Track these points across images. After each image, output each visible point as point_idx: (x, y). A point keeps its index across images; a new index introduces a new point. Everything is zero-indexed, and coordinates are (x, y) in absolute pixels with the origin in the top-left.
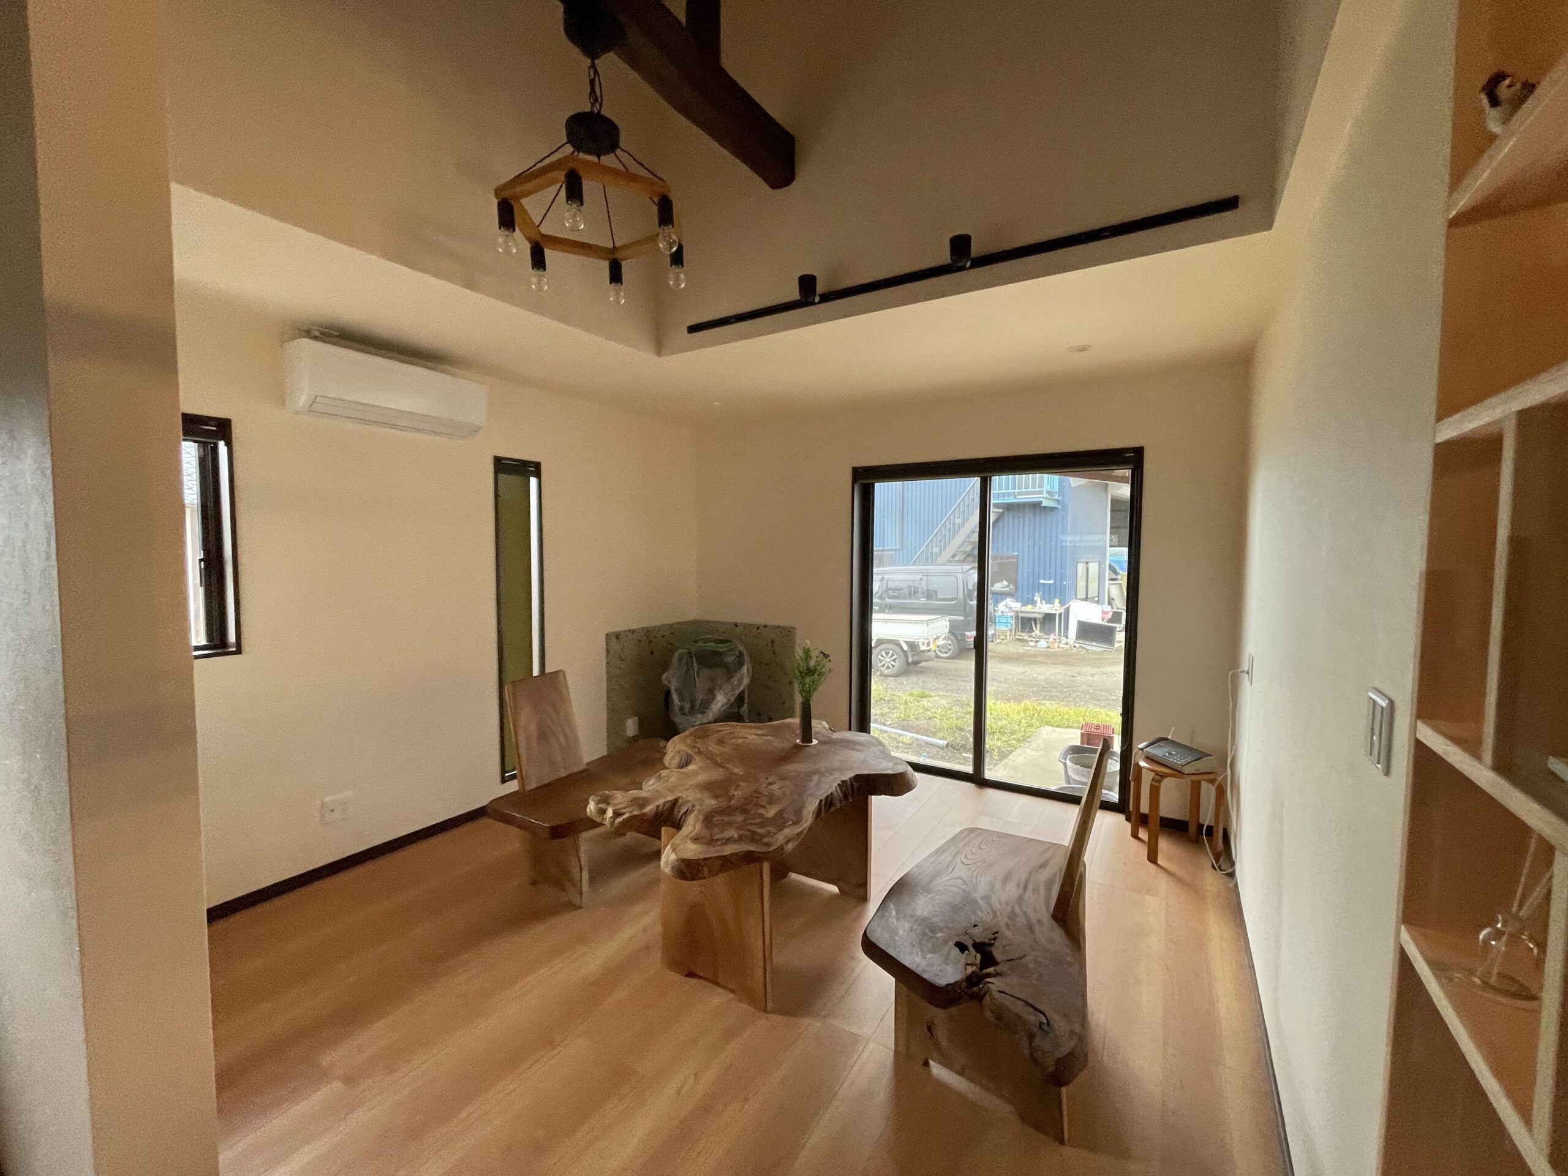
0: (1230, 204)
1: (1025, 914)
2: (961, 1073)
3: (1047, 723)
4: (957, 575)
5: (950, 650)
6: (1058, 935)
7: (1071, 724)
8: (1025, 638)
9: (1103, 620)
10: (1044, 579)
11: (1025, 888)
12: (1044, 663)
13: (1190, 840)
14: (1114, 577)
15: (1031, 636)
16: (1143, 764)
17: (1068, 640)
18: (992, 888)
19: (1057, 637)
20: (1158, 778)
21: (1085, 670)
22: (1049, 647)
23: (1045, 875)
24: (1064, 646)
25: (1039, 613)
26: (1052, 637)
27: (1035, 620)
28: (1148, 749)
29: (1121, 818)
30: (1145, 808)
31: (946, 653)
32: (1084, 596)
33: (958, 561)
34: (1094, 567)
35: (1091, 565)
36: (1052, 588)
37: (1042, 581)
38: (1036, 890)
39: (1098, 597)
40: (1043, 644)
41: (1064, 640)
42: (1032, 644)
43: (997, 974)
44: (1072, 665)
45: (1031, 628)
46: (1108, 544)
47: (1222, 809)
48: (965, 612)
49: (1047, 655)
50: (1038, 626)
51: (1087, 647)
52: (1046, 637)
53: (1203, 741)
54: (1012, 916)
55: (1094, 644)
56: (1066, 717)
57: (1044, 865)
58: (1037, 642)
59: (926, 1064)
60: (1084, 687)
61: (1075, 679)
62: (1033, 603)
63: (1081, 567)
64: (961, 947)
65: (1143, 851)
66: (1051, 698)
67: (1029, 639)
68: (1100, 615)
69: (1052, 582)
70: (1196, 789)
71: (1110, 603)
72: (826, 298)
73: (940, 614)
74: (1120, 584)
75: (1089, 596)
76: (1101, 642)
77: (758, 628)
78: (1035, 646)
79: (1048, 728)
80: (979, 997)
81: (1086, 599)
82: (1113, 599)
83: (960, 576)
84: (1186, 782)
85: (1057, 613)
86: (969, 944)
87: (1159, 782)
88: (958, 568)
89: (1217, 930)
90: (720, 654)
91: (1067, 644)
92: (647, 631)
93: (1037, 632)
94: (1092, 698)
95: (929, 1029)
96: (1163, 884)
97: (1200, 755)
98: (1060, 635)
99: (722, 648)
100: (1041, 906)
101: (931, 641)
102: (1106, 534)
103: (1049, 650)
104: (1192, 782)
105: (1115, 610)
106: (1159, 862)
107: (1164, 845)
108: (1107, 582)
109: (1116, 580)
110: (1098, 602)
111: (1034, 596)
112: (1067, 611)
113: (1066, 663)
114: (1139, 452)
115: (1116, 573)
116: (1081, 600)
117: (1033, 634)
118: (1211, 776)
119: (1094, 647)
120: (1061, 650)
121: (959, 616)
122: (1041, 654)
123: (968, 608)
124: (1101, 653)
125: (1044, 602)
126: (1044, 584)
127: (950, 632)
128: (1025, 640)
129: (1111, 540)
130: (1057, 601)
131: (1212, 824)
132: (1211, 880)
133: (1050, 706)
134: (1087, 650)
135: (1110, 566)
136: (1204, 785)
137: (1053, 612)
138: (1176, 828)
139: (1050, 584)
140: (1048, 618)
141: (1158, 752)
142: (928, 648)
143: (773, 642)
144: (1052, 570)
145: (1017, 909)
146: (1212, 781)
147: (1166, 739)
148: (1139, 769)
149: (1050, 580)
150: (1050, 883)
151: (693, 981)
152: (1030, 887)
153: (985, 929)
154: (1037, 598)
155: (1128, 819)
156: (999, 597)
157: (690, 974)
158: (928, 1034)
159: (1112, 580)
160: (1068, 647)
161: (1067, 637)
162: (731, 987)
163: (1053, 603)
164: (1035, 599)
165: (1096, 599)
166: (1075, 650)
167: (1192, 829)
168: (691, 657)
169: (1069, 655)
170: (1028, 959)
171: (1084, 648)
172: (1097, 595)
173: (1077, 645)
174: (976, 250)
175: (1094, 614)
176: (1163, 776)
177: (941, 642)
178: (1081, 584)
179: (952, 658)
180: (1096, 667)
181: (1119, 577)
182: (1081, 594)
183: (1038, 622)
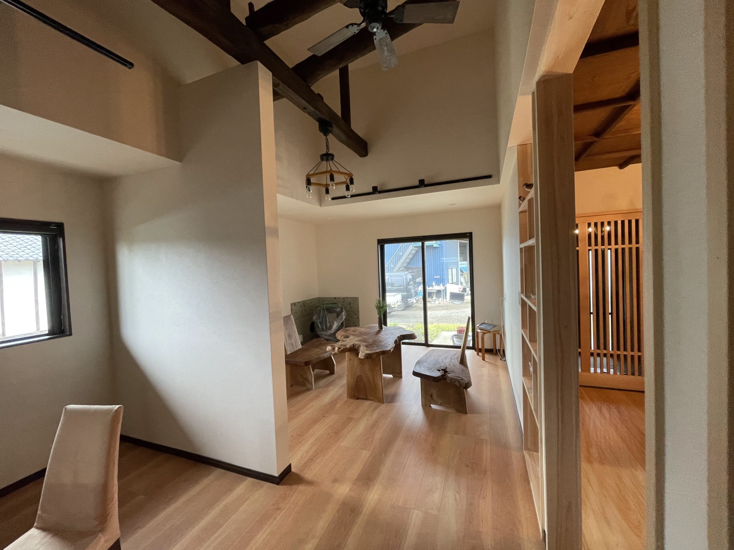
0: (490, 177)
1: (453, 364)
2: (440, 405)
3: (443, 330)
4: (403, 276)
5: (402, 307)
6: (462, 367)
7: (452, 330)
8: (430, 300)
9: (459, 291)
10: (436, 276)
11: (451, 359)
12: (439, 309)
13: (494, 354)
14: (462, 274)
15: (432, 300)
16: (479, 331)
17: (447, 300)
18: (443, 360)
19: (442, 299)
20: (483, 334)
21: (454, 311)
22: (440, 303)
23: (456, 356)
24: (446, 303)
25: (435, 290)
26: (440, 299)
27: (434, 293)
28: (480, 326)
29: (474, 351)
30: (480, 347)
31: (400, 308)
32: (451, 282)
33: (402, 270)
34: (454, 271)
35: (453, 269)
36: (439, 279)
37: (435, 277)
38: (454, 359)
39: (457, 282)
40: (437, 302)
41: (445, 300)
42: (433, 303)
43: (449, 374)
44: (449, 310)
45: (432, 296)
46: (459, 261)
47: (502, 343)
48: (407, 290)
49: (439, 307)
50: (435, 295)
51: (454, 302)
52: (438, 299)
53: (495, 323)
54: (449, 364)
55: (457, 301)
56: (450, 328)
57: (455, 354)
58: (435, 302)
59: (430, 406)
60: (455, 317)
61: (451, 315)
62: (432, 286)
63: (450, 271)
64: (439, 371)
65: (481, 358)
66: (443, 322)
67: (432, 301)
68: (458, 289)
69: (439, 277)
70: (494, 335)
71: (461, 284)
72: (380, 192)
73: (398, 292)
74: (465, 277)
75: (453, 282)
76: (459, 300)
77: (344, 299)
78: (434, 304)
79: (444, 332)
80: (445, 379)
81: (452, 283)
82: (462, 283)
83: (404, 276)
84: (491, 335)
85: (442, 289)
86: (441, 370)
87: (484, 335)
88: (403, 273)
89: (501, 372)
90: (334, 308)
91: (446, 302)
92: (304, 302)
93: (434, 298)
94: (458, 321)
95: (431, 396)
96: (487, 365)
97: (495, 326)
98: (443, 298)
99: (334, 306)
100: (457, 362)
101: (396, 303)
102: (458, 257)
103: (440, 304)
104: (493, 334)
105: (463, 287)
106: (486, 360)
107: (487, 356)
108: (460, 276)
109: (463, 275)
110: (457, 284)
111: (432, 283)
112: (446, 288)
113: (447, 309)
114: (471, 234)
115: (463, 272)
116: (451, 283)
117: (433, 299)
118: (498, 332)
119: (457, 302)
120: (444, 304)
121: (405, 292)
122: (437, 307)
123: (408, 289)
124: (459, 304)
125: (436, 285)
126: (436, 278)
127: (402, 300)
128: (430, 301)
129: (460, 259)
130: (441, 284)
131: (499, 349)
132: (500, 362)
133: (442, 325)
134: (454, 304)
135: (460, 269)
136: (496, 334)
137: (440, 289)
138: (489, 351)
139: (438, 278)
140: (439, 292)
141: (483, 327)
142: (394, 306)
143: (350, 303)
144: (439, 272)
145: (450, 363)
146: (498, 333)
147: (485, 323)
148: (478, 333)
149: (438, 276)
150: (457, 358)
151: (358, 400)
152: (453, 359)
153: (443, 367)
154: (434, 284)
155: (476, 351)
156: (419, 284)
157: (357, 399)
158: (431, 397)
159: (461, 275)
160: (447, 303)
161: (446, 299)
162: (372, 398)
163: (440, 286)
164: (433, 284)
165: (456, 283)
166: (449, 304)
167: (494, 351)
168: (324, 310)
169: (448, 306)
170: (456, 370)
171: (453, 303)
172: (456, 281)
173: (450, 302)
174: (426, 183)
175: (456, 289)
176: (485, 333)
177: (399, 304)
178: (450, 277)
179: (403, 310)
180: (458, 310)
181: (464, 274)
182: (450, 281)
183: (435, 294)
